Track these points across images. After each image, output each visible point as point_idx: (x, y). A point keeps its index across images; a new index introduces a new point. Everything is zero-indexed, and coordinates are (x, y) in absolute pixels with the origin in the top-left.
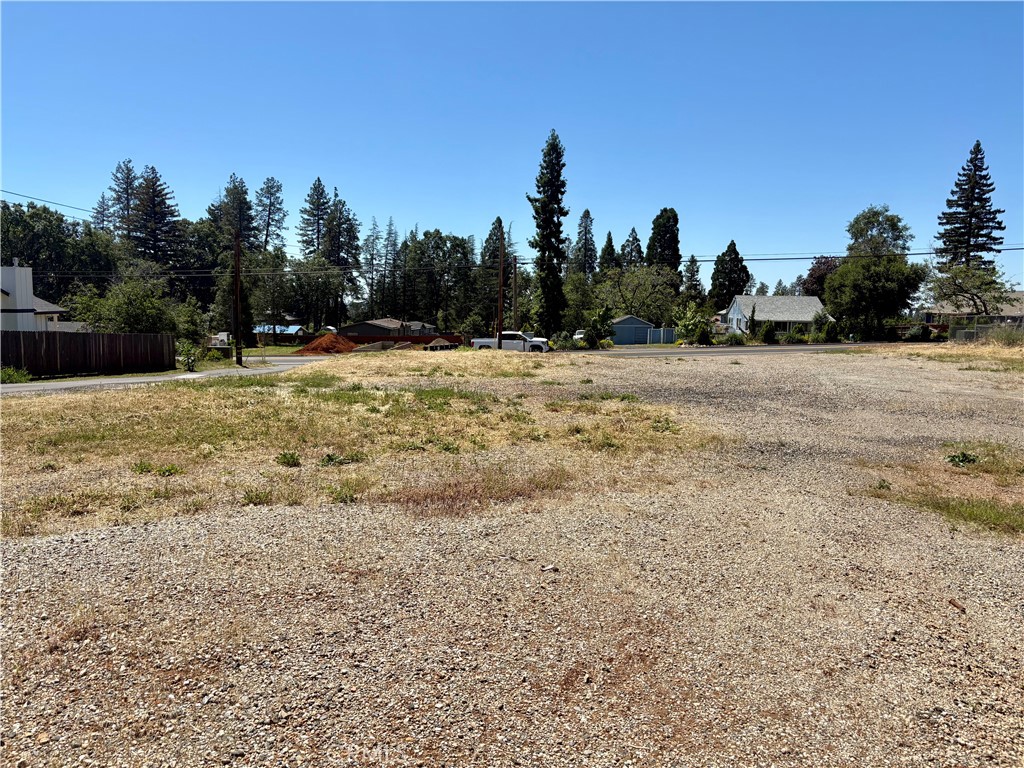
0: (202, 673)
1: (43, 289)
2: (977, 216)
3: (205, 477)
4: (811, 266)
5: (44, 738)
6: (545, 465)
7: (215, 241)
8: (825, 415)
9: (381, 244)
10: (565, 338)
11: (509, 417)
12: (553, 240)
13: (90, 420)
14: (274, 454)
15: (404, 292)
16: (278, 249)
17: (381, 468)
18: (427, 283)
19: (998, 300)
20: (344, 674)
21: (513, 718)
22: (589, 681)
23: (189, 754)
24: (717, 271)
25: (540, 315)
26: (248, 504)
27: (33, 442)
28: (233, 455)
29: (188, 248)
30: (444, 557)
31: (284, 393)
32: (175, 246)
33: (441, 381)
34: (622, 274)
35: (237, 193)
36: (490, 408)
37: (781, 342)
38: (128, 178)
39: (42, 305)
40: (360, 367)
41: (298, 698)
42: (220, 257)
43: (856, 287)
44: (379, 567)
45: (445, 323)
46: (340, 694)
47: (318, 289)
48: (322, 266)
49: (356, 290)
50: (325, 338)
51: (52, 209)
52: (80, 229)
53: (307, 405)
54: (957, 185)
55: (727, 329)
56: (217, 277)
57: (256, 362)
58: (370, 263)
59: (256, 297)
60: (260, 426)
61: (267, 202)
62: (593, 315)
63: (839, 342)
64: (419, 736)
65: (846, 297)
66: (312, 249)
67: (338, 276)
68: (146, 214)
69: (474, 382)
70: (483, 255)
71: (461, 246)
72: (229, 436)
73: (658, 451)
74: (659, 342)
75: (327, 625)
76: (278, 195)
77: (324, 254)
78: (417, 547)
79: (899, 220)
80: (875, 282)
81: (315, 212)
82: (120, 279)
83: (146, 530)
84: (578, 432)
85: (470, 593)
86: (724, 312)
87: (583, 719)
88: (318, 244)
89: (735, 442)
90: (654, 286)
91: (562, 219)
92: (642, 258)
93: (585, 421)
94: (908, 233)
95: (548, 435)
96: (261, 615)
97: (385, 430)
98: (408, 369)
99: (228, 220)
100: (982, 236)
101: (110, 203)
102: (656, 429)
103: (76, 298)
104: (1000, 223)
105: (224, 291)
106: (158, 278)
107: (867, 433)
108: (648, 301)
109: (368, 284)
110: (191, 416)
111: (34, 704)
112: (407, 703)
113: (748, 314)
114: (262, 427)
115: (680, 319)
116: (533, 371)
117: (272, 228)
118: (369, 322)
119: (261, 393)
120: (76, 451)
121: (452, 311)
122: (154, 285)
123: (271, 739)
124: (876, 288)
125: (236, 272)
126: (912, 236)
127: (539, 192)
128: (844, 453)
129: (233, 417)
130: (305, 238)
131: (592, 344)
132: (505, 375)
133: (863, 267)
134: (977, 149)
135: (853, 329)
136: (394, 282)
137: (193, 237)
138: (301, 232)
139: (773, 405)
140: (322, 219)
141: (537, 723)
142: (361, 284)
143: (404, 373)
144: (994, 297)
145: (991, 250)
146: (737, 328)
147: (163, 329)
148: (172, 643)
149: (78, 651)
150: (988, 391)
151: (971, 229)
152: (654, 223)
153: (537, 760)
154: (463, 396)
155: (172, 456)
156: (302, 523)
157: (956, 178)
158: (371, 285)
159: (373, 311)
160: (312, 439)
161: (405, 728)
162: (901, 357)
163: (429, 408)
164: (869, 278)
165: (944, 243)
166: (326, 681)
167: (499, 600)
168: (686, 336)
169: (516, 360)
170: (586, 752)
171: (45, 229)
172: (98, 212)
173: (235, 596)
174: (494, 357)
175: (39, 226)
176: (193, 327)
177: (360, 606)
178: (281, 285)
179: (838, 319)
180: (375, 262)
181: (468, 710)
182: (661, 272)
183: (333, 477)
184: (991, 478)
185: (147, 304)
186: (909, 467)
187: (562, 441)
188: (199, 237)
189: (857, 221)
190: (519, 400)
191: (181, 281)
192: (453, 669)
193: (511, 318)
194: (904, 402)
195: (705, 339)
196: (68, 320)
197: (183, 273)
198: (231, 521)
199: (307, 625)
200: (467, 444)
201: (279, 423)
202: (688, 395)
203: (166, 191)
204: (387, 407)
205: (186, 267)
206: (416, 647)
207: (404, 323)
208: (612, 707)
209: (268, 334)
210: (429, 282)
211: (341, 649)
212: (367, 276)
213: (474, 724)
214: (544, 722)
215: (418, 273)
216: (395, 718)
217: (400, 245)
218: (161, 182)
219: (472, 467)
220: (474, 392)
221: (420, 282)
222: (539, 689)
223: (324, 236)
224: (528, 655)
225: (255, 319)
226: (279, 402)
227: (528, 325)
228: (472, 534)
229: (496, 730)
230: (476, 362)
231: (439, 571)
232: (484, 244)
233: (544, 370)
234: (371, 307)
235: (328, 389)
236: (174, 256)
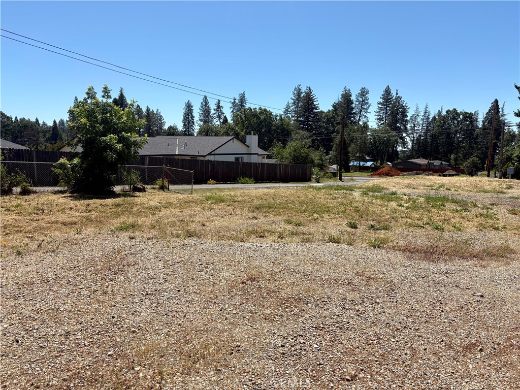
0: (293, 303)
1: (263, 145)
3: (313, 228)
5: (234, 312)
6: (498, 243)
7: (334, 121)
9: (419, 119)
11: (481, 215)
13: (272, 200)
14: (346, 221)
15: (431, 144)
16: (365, 123)
17: (398, 234)
18: (446, 140)
20: (351, 317)
21: (430, 356)
22: (481, 350)
23: (283, 330)
26: (329, 242)
27: (250, 207)
28: (327, 220)
29: (322, 124)
30: (417, 279)
31: (357, 194)
32: (316, 124)
33: (442, 192)
35: (347, 97)
36: (470, 209)
38: (299, 93)
39: (261, 152)
40: (398, 183)
41: (329, 321)
42: (336, 128)
44: (381, 277)
45: (456, 162)
46: (348, 324)
47: (384, 143)
48: (387, 132)
49: (404, 143)
50: (385, 169)
51: (268, 110)
52: (278, 118)
53: (366, 201)
56: (334, 138)
57: (348, 179)
58: (413, 129)
59: (352, 148)
60: (342, 208)
61: (361, 99)
64: (379, 350)
66: (382, 122)
67: (395, 136)
68: (305, 109)
69: (463, 195)
70: (483, 122)
71: (470, 117)
72: (327, 212)
75: (349, 296)
76: (366, 96)
77: (388, 125)
78: (403, 272)
81: (385, 104)
82: (292, 140)
83: (284, 245)
85: (426, 297)
87: (471, 366)
88: (386, 120)
95: (505, 228)
96: (322, 287)
97: (404, 216)
98: (425, 186)
99: (341, 110)
101: (291, 105)
103: (274, 149)
105: (337, 145)
106: (308, 139)
109: (411, 140)
110: (312, 201)
111: (233, 300)
112: (377, 335)
114: (344, 209)
116: (505, 191)
117: (363, 113)
118: (410, 160)
119: (346, 194)
120: (265, 212)
121: (460, 155)
122: (305, 142)
123: (315, 333)
125: (342, 135)
129: (332, 204)
130: (379, 117)
132: (485, 192)
136: (426, 138)
137: (325, 119)
138: (378, 114)
140: (389, 107)
141: (443, 361)
142: (407, 140)
143: (422, 188)
147: (308, 163)
148: (284, 289)
149: (251, 285)
153: (437, 376)
154: (454, 201)
155: (301, 218)
156: (351, 253)
158: (413, 141)
159: (412, 155)
160: (365, 217)
161: (374, 345)
163: (432, 207)
166: (343, 318)
167: (441, 303)
169: (494, 183)
170: (466, 380)
171: (265, 119)
172: (286, 110)
173: (313, 277)
174: (480, 181)
175: (262, 117)
176: (321, 162)
177: (367, 291)
178: (364, 142)
180: (416, 128)
181: (407, 346)
183: (372, 235)
185: (302, 151)
187: (514, 231)
188: (327, 119)
190: (491, 207)
191: (318, 140)
192: (405, 327)
193: (499, 159)
196: (271, 158)
197: (319, 136)
198: (319, 247)
199: (341, 294)
200: (450, 228)
201: (351, 208)
203: (314, 98)
204: (408, 205)
205: (320, 134)
206: (389, 314)
207: (430, 161)
208: (490, 365)
209: (356, 166)
210: (447, 138)
211: (353, 307)
212: (410, 137)
213: (408, 352)
214: (447, 362)
215: (441, 134)
216: (370, 340)
217: (431, 119)
218: (312, 94)
219: (450, 240)
220: (462, 200)
221: (442, 139)
222: (450, 347)
223: (389, 115)
224: (449, 331)
225: (351, 159)
226: (353, 198)
227: (510, 164)
228: (437, 271)
229: (419, 358)
230: (468, 184)
231: (412, 285)
232: (485, 116)
233: (513, 190)
234: (412, 153)
235: (379, 194)
236: (316, 128)
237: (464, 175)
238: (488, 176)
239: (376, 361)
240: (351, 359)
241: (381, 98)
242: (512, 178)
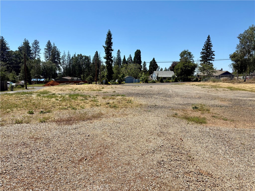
2: (209, 53)
4: (172, 64)
6: (98, 112)
7: (20, 56)
8: (168, 99)
9: (66, 58)
10: (113, 81)
11: (92, 101)
12: (110, 57)
14: (27, 111)
15: (72, 70)
16: (38, 59)
17: (55, 114)
19: (213, 72)
20: (24, 162)
21: (64, 169)
22: (86, 160)
24: (150, 65)
25: (107, 76)
26: (16, 124)
28: (16, 112)
29: (13, 58)
30: (62, 134)
31: (34, 96)
32: (9, 58)
33: (77, 92)
34: (127, 66)
35: (26, 44)
36: (88, 99)
37: (164, 82)
40: (56, 89)
41: (9, 168)
42: (22, 61)
43: (181, 69)
44: (43, 137)
45: (83, 78)
46: (21, 167)
47: (49, 69)
48: (50, 64)
49: (60, 69)
50: (51, 82)
53: (39, 99)
54: (204, 45)
55: (152, 79)
56: (21, 66)
57: (31, 88)
58: (63, 62)
59: (32, 71)
60: (25, 104)
61: (35, 46)
62: (120, 76)
63: (178, 82)
64: (38, 175)
65: (179, 71)
66: (48, 59)
67: (55, 66)
69: (86, 92)
70: (93, 61)
71: (87, 58)
72: (16, 107)
73: (126, 108)
74: (136, 82)
75: (24, 151)
76: (38, 44)
77: (51, 60)
78: (55, 132)
79: (191, 53)
80: (186, 68)
81: (48, 49)
84: (108, 104)
85: (65, 142)
86: (151, 75)
87: (81, 168)
88: (49, 58)
89: (145, 105)
90: (135, 69)
91: (112, 52)
92: (132, 62)
93: (111, 101)
94: (193, 56)
95: (101, 105)
96: (7, 150)
97: (58, 105)
99: (24, 51)
100: (210, 57)
102: (127, 103)
104: (214, 54)
105: (23, 70)
106: (4, 66)
107: (176, 103)
108: (134, 72)
109: (63, 68)
110: (6, 102)
112: (37, 167)
113: (157, 75)
115: (141, 77)
116: (101, 90)
117: (37, 53)
118: (63, 78)
119: (28, 96)
121: (85, 75)
122: (2, 68)
124: (186, 69)
125: (25, 65)
126: (194, 57)
127: (106, 45)
128: (170, 107)
129: (19, 102)
130: (46, 56)
131: (120, 83)
132: (94, 90)
133: (183, 64)
134: (209, 37)
135: (181, 79)
136: (70, 67)
137: (14, 55)
138: (45, 54)
139: (157, 97)
140: (50, 51)
141: (69, 169)
143: (68, 90)
144: (212, 71)
145: (212, 60)
146: (154, 79)
147: (5, 80)
150: (206, 93)
151: (207, 55)
152: (135, 53)
153: (66, 177)
154: (81, 96)
156: (28, 127)
157: (204, 44)
158: (64, 68)
159: (64, 75)
160: (38, 107)
161: (35, 173)
162: (190, 85)
163: (72, 99)
164: (184, 67)
165: (202, 59)
166: (18, 164)
167: (71, 143)
168: (142, 81)
169: (98, 87)
170: (78, 175)
174: (92, 86)
176: (14, 79)
177: (34, 146)
178: (39, 68)
179: (178, 77)
180: (65, 62)
181: (53, 168)
182: (137, 65)
183: (42, 116)
184: (200, 112)
186: (183, 110)
187: (104, 106)
188: (16, 55)
189: (182, 53)
190: (96, 97)
191: (11, 67)
192: (53, 159)
193: (100, 76)
194: (187, 95)
195: (147, 81)
197: (11, 65)
198: (8, 128)
199: (18, 151)
200: (79, 108)
201: (31, 104)
202: (137, 95)
203: (6, 43)
204: (60, 99)
205: (12, 63)
206: (46, 155)
207: (72, 78)
208: (89, 165)
209: (35, 81)
210: (79, 67)
211: (25, 156)
212: (62, 66)
213: (53, 171)
214: (71, 169)
215: (76, 65)
216: (33, 171)
217: (71, 58)
218: (5, 40)
219: (79, 113)
220: (85, 95)
221: (77, 67)
222: (73, 162)
223: (51, 55)
224: (74, 155)
225: (32, 77)
226: (32, 98)
227: (104, 78)
228: (71, 129)
229: (58, 172)
230: (87, 87)
231: (59, 137)
232: (93, 58)
233: (104, 89)
234: (64, 74)
235: (46, 95)
236: (9, 60)
237: (86, 84)
238: (96, 84)
239: (36, 181)
240: (21, 185)
241: (46, 46)
242: (105, 84)
